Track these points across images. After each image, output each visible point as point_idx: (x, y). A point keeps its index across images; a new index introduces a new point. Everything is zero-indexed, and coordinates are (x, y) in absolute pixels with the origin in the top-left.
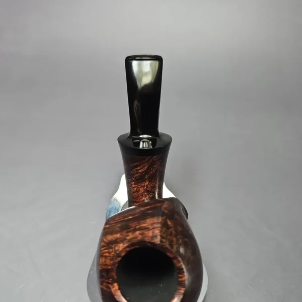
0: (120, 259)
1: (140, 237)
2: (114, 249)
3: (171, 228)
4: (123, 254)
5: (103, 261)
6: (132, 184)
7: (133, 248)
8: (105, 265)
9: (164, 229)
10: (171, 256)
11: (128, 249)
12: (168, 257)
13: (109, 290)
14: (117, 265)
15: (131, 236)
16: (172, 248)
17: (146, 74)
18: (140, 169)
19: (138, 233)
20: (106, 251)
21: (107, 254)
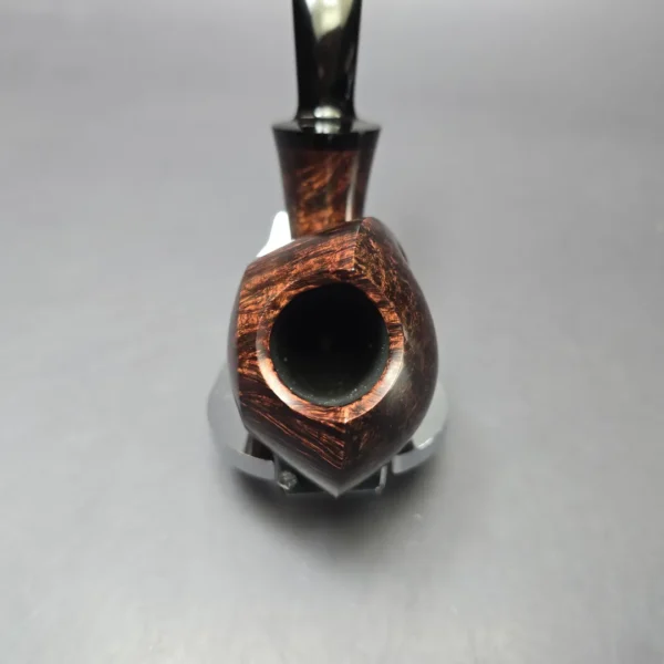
0: (277, 312)
1: (316, 267)
2: (264, 296)
3: (376, 252)
4: (283, 304)
5: (244, 321)
6: (298, 218)
7: (302, 290)
8: (246, 327)
9: (364, 251)
10: (376, 299)
11: (293, 292)
12: (370, 301)
13: (254, 373)
14: (271, 325)
15: (298, 267)
16: (380, 284)
17: (331, 8)
18: (317, 181)
19: (312, 261)
20: (250, 302)
21: (252, 307)
